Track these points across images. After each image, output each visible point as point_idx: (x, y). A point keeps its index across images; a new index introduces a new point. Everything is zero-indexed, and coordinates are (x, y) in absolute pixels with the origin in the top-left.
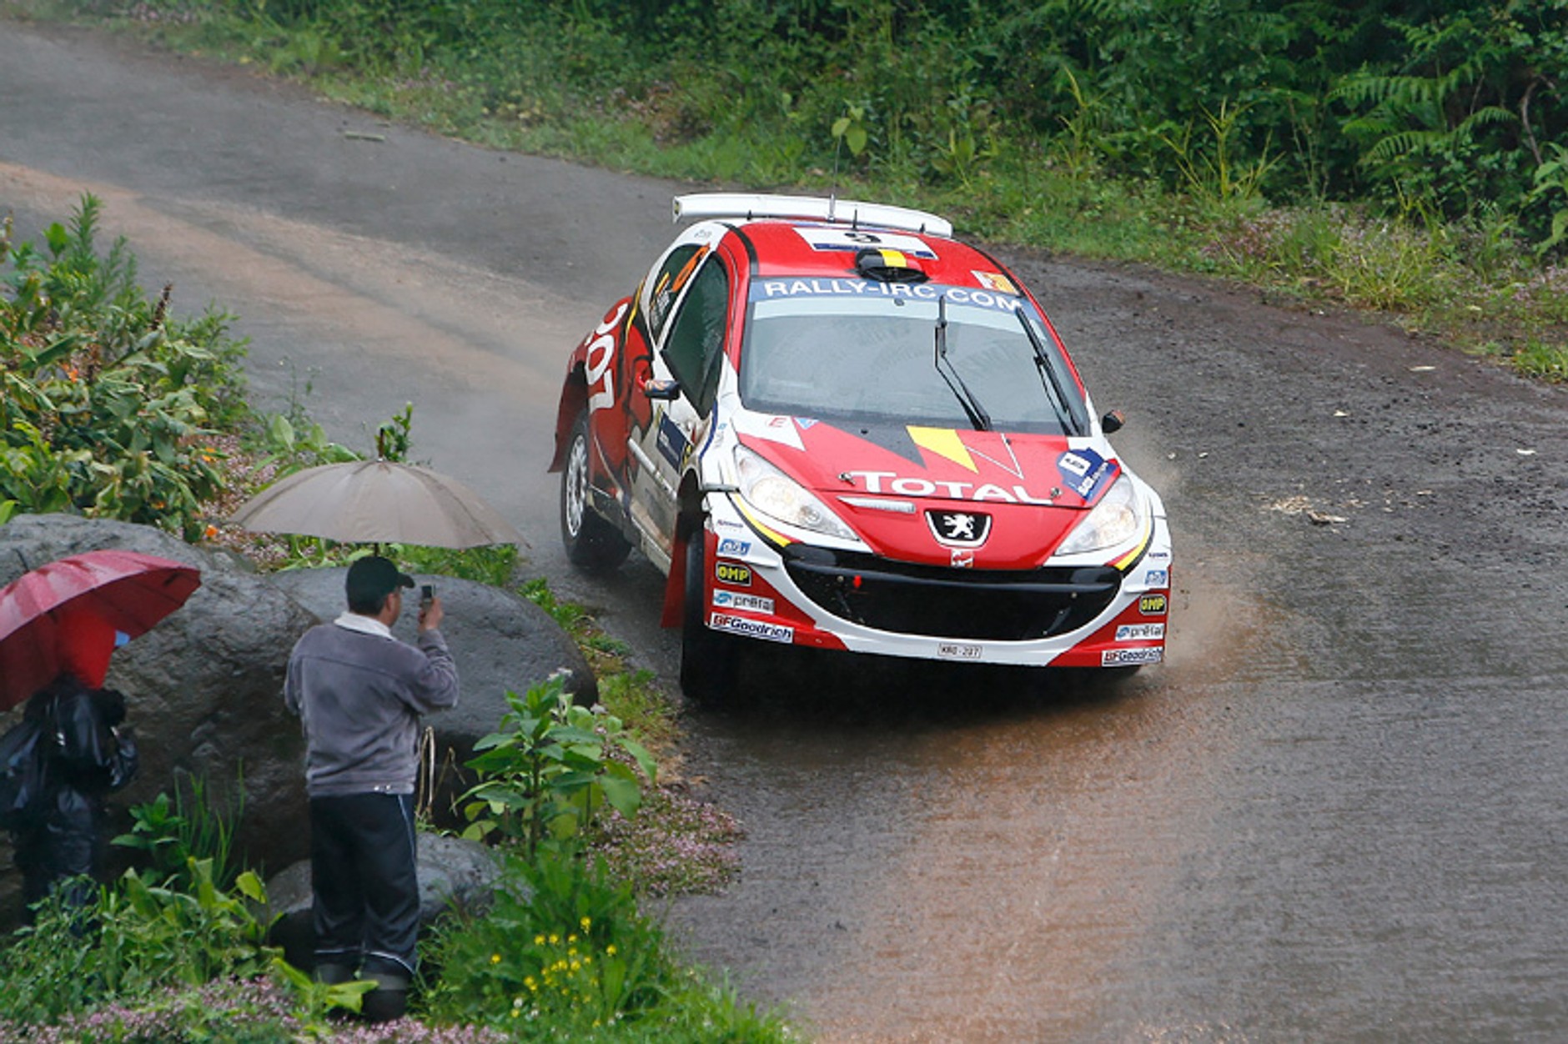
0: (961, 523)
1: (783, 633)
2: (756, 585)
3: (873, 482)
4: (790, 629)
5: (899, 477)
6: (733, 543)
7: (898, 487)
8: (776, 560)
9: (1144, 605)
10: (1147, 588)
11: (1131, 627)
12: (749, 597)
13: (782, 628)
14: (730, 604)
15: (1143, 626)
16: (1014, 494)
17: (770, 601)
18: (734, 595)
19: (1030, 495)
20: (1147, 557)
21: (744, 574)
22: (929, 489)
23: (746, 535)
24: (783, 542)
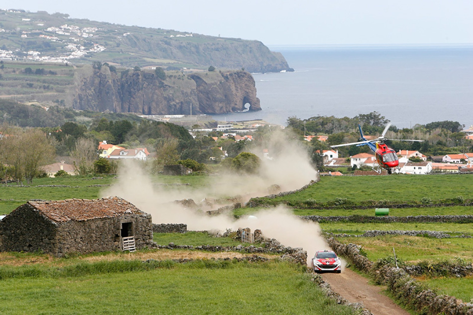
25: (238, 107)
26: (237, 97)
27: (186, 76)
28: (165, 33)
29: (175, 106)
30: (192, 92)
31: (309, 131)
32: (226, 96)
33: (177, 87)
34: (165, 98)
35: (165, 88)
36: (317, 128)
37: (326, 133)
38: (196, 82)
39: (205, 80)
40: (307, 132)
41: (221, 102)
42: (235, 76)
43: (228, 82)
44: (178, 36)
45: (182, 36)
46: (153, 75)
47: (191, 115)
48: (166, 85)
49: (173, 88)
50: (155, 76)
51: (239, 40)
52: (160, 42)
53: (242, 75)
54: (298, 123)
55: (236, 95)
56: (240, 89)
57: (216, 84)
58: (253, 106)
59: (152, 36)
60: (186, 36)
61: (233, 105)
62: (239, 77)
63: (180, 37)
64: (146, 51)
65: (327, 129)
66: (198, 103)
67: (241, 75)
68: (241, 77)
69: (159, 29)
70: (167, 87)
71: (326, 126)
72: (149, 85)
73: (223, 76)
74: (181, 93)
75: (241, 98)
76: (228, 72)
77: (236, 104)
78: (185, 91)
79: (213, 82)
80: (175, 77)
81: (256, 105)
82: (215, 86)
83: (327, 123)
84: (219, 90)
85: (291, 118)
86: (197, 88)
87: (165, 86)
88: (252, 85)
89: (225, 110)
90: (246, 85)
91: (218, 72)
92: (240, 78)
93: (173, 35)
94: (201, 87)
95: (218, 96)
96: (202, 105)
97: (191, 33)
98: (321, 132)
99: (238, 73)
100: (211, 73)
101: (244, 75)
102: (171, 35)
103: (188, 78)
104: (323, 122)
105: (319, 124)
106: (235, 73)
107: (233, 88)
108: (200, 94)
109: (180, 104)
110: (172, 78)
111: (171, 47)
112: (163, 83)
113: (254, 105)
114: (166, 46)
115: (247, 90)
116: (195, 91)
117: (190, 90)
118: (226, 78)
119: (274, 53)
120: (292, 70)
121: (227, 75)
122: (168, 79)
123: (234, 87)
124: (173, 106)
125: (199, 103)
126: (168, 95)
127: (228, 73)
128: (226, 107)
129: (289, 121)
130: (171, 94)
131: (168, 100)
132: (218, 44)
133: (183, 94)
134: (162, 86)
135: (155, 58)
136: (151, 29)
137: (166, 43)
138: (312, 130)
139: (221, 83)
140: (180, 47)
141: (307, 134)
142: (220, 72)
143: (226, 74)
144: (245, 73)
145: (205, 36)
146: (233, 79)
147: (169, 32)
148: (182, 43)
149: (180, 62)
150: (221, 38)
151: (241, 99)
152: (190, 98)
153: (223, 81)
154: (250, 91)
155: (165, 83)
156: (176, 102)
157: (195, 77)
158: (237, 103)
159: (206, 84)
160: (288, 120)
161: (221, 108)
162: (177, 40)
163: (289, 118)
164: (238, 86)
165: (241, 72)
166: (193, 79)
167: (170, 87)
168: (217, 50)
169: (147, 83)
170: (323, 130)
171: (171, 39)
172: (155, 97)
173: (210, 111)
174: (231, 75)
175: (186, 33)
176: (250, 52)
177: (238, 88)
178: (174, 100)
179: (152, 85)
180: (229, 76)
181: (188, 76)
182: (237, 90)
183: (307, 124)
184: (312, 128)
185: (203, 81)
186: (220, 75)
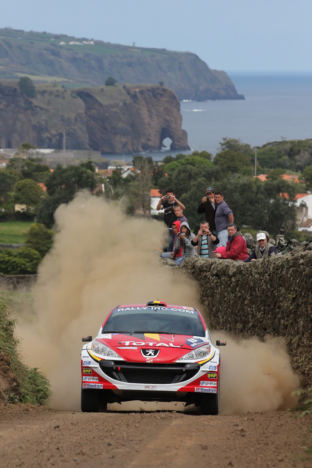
0: (151, 352)
1: (100, 386)
2: (94, 374)
3: (127, 343)
4: (102, 385)
5: (135, 342)
6: (86, 362)
7: (134, 344)
8: (98, 365)
9: (209, 376)
10: (209, 370)
11: (205, 382)
12: (92, 377)
13: (100, 385)
14: (87, 380)
15: (209, 382)
16: (169, 345)
17: (97, 378)
18: (88, 377)
19: (174, 345)
20: (210, 362)
21: (89, 371)
22: (143, 344)
23: (90, 359)
24: (99, 360)
25: (153, 144)
26: (151, 128)
27: (69, 92)
28: (52, 39)
29: (50, 139)
30: (78, 118)
31: (263, 167)
32: (132, 126)
33: (54, 109)
34: (34, 127)
35: (34, 110)
36: (280, 160)
37: (297, 171)
38: (86, 102)
39: (99, 99)
40: (260, 168)
41: (124, 136)
42: (149, 94)
43: (138, 104)
44: (72, 43)
45: (77, 43)
46: (16, 89)
47: (64, 150)
48: (36, 107)
49: (47, 110)
50: (19, 91)
51: (163, 51)
52: (45, 52)
53: (160, 92)
54: (242, 151)
55: (150, 125)
56: (157, 115)
57: (116, 105)
58: (176, 143)
59: (32, 43)
60: (85, 44)
61: (143, 141)
62: (155, 96)
63: (75, 45)
64: (21, 64)
65: (299, 163)
66: (87, 136)
67: (158, 93)
68: (158, 96)
69: (44, 33)
70: (38, 109)
71: (297, 157)
72: (8, 105)
73: (129, 93)
74: (59, 119)
75: (158, 129)
76: (137, 87)
77: (149, 140)
78: (66, 116)
79: (112, 102)
80: (51, 93)
81: (181, 141)
82: (115, 110)
83: (299, 151)
84: (122, 117)
85: (228, 139)
86: (86, 113)
87: (34, 108)
88: (175, 110)
89: (130, 148)
90: (166, 109)
91: (121, 87)
92: (156, 98)
93: (64, 42)
94: (92, 110)
95: (120, 125)
96: (95, 140)
97: (92, 40)
98: (287, 168)
99: (153, 89)
100: (110, 88)
101: (163, 93)
102: (61, 41)
103: (72, 96)
104: (291, 149)
105: (283, 152)
106: (149, 90)
107: (144, 113)
108: (92, 121)
109: (58, 137)
110: (47, 95)
111: (60, 59)
112: (31, 103)
113: (178, 141)
114: (52, 57)
115: (168, 118)
116: (83, 116)
117: (75, 115)
118: (134, 97)
119: (215, 71)
120: (242, 98)
121: (135, 92)
122: (39, 96)
123: (146, 112)
124: (47, 141)
125: (89, 136)
126: (38, 122)
127: (137, 90)
128: (133, 144)
129: (224, 146)
130: (43, 120)
131: (39, 129)
132: (131, 56)
133: (63, 120)
134: (30, 107)
135: (33, 74)
136: (31, 33)
137: (54, 53)
138: (269, 165)
139: (125, 104)
140: (74, 60)
141: (261, 171)
142: (124, 87)
143: (134, 90)
144: (164, 90)
145: (112, 44)
146: (145, 99)
147: (59, 37)
148: (77, 53)
149: (71, 81)
150: (136, 48)
151: (158, 132)
152: (73, 127)
153: (128, 102)
154: (172, 118)
155: (35, 102)
156: (51, 134)
157: (84, 95)
158: (151, 138)
159: (101, 105)
160: (222, 145)
161: (125, 145)
162: (70, 49)
163: (224, 139)
164: (153, 111)
165: (158, 89)
166: (81, 97)
167: (41, 109)
168: (130, 65)
169: (6, 103)
170: (290, 165)
171: (61, 47)
172: (18, 125)
173: (106, 149)
174: (142, 92)
175: (84, 39)
176: (180, 69)
177: (152, 113)
178: (47, 131)
179: (13, 106)
180: (138, 95)
181: (73, 92)
182: (151, 117)
183: (259, 154)
184: (269, 161)
185: (97, 101)
186: (124, 91)
